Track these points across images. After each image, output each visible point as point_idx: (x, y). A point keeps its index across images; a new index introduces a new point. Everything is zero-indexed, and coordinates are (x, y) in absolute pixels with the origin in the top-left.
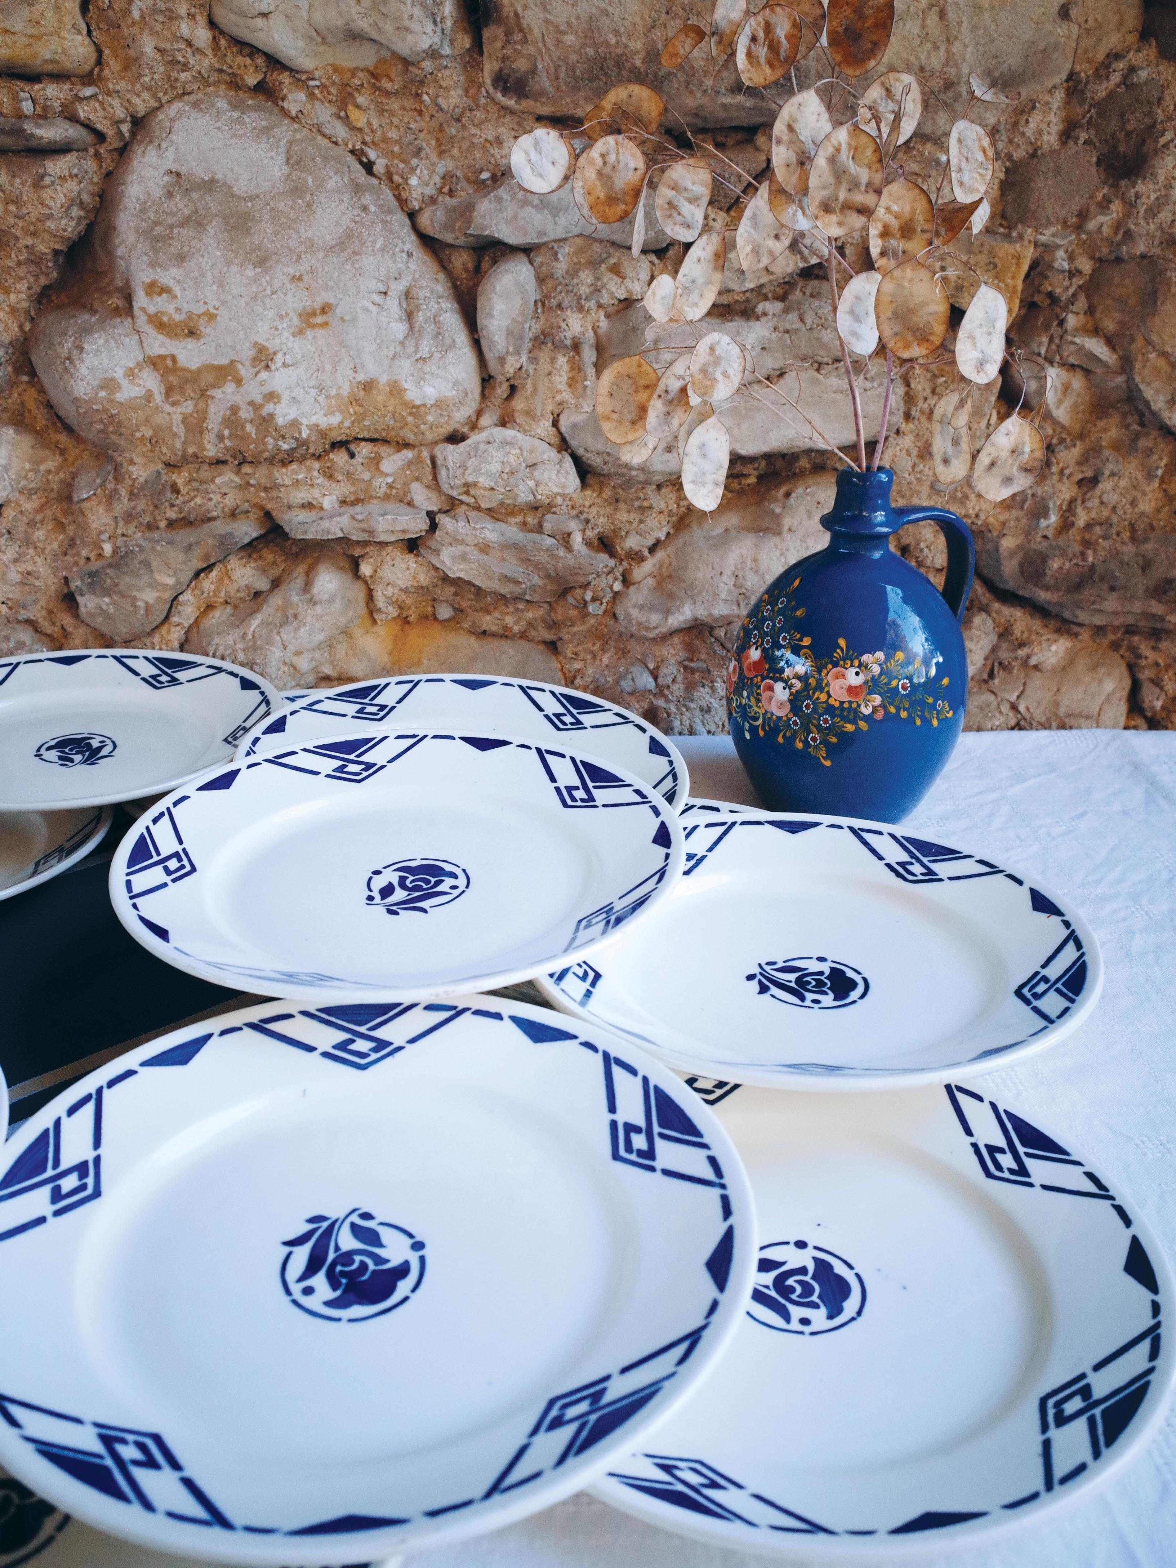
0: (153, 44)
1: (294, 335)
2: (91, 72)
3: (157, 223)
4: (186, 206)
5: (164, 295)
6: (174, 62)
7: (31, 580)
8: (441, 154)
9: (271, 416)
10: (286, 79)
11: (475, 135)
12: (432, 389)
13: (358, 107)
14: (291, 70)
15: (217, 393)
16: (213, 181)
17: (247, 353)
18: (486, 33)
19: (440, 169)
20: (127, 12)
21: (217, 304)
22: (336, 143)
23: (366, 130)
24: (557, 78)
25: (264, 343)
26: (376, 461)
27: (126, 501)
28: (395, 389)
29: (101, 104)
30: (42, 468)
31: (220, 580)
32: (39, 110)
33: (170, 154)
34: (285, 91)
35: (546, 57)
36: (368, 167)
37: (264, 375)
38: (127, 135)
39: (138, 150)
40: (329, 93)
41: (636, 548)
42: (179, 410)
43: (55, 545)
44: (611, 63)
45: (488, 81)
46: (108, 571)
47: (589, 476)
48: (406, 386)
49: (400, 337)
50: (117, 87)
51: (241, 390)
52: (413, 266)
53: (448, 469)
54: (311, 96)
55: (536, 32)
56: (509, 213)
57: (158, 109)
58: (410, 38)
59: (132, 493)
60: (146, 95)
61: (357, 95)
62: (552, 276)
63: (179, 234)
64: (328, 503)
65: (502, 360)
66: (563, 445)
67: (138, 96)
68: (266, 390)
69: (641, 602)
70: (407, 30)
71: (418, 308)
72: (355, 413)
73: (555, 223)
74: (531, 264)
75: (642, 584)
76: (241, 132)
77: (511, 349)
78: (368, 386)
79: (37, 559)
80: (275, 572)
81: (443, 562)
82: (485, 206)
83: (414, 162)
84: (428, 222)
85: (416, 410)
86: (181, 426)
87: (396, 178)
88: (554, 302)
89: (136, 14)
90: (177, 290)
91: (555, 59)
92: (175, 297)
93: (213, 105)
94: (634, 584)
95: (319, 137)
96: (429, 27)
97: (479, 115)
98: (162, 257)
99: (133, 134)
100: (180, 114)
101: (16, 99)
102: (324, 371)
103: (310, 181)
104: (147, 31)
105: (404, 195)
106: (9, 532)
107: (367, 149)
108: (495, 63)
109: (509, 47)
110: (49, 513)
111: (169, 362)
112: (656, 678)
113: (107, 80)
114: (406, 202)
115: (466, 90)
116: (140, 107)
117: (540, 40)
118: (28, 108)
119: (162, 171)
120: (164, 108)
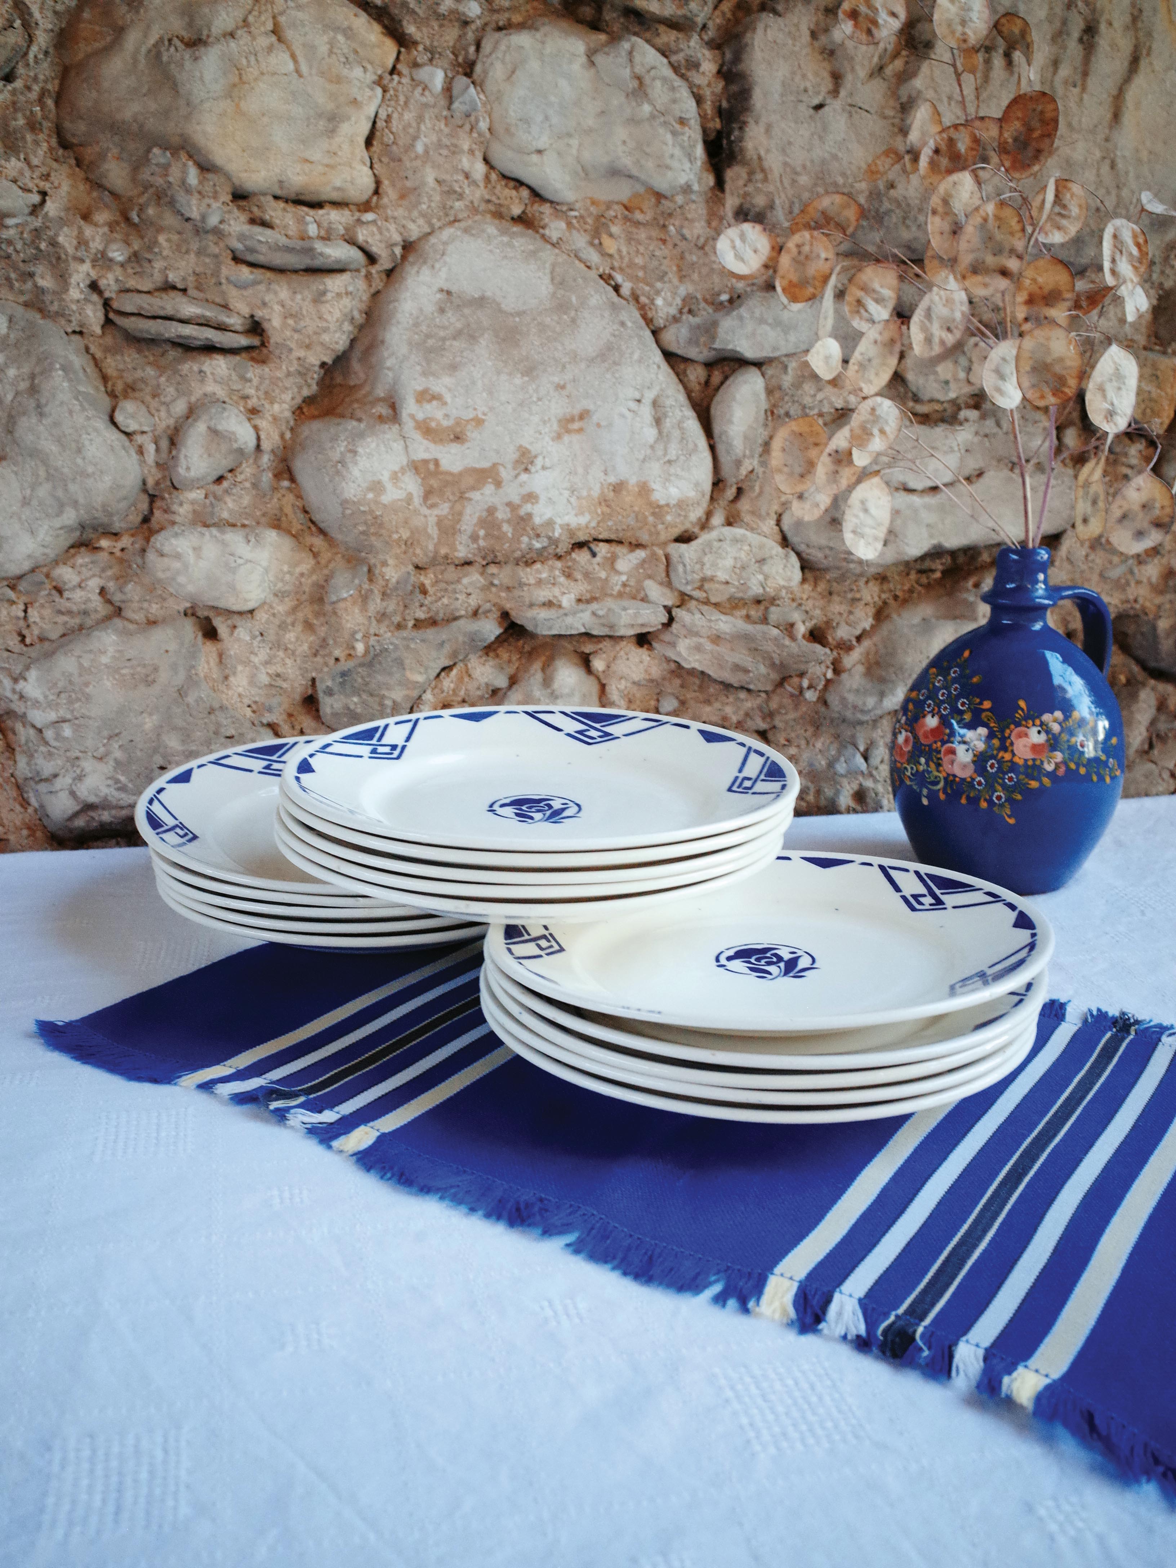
0: (434, 176)
1: (553, 440)
2: (369, 201)
3: (428, 336)
4: (458, 320)
5: (435, 403)
6: (451, 192)
7: (280, 682)
8: (682, 278)
9: (530, 516)
10: (546, 209)
11: (714, 262)
12: (676, 490)
13: (611, 235)
14: (552, 202)
15: (475, 495)
16: (482, 298)
17: (511, 455)
18: (730, 174)
19: (683, 291)
20: (411, 147)
21: (486, 410)
22: (589, 267)
23: (616, 256)
24: (791, 213)
25: (528, 446)
26: (612, 561)
27: (378, 601)
28: (644, 490)
29: (379, 229)
30: (298, 570)
31: (460, 679)
32: (323, 232)
33: (443, 274)
34: (546, 220)
35: (783, 195)
36: (616, 289)
37: (524, 477)
38: (399, 256)
39: (411, 270)
40: (585, 223)
41: (846, 637)
42: (436, 512)
43: (305, 647)
45: (730, 213)
46: (360, 670)
47: (806, 571)
48: (654, 486)
49: (651, 440)
50: (396, 214)
51: (501, 491)
52: (661, 377)
53: (685, 566)
54: (569, 225)
55: (776, 172)
56: (749, 330)
57: (429, 234)
58: (669, 174)
59: (384, 594)
60: (421, 221)
61: (610, 224)
62: (780, 388)
63: (451, 345)
64: (567, 601)
65: (738, 463)
66: (785, 542)
67: (414, 221)
68: (525, 491)
69: (855, 686)
70: (668, 168)
71: (665, 415)
72: (603, 513)
73: (786, 340)
74: (763, 375)
75: (852, 671)
76: (511, 255)
77: (747, 452)
78: (618, 488)
79: (288, 661)
80: (511, 670)
81: (679, 654)
82: (727, 324)
83: (659, 285)
84: (674, 338)
85: (658, 510)
86: (435, 528)
87: (643, 299)
88: (782, 412)
89: (419, 148)
90: (448, 398)
91: (790, 196)
92: (445, 403)
93: (483, 231)
94: (844, 671)
95: (577, 262)
96: (687, 166)
98: (434, 367)
99: (404, 257)
100: (452, 239)
101: (301, 221)
102: (576, 474)
103: (574, 299)
104: (429, 164)
105: (650, 315)
106: (262, 635)
107: (614, 274)
108: (736, 199)
109: (750, 185)
110: (300, 615)
111: (432, 467)
112: (866, 758)
113: (385, 207)
114: (651, 320)
115: (709, 223)
116: (414, 231)
117: (778, 180)
118: (312, 230)
119: (435, 289)
120: (436, 233)
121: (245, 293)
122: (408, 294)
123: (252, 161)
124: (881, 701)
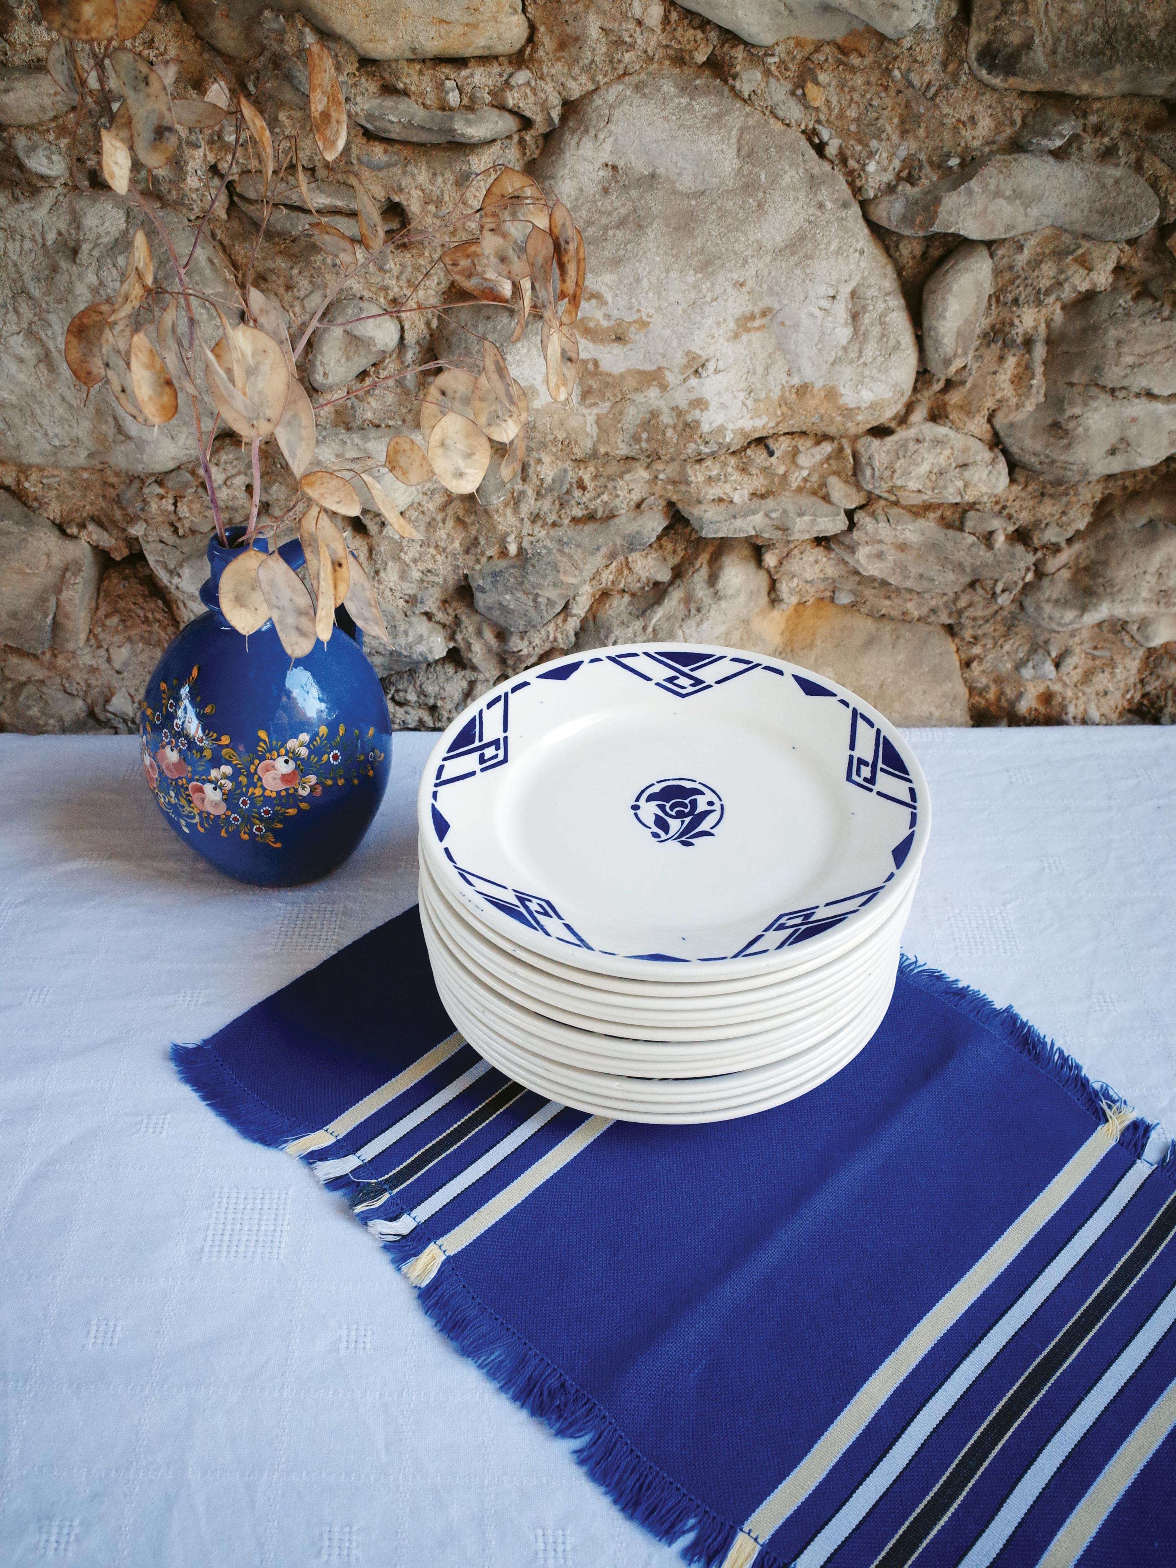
0: (599, 24)
1: (728, 340)
2: (521, 51)
3: (589, 223)
4: (623, 205)
5: (594, 301)
6: (619, 43)
7: (431, 578)
8: (904, 133)
9: (697, 423)
10: (739, 53)
11: (947, 115)
12: (870, 393)
13: (818, 84)
14: (746, 43)
15: (639, 398)
16: (653, 175)
17: (679, 359)
19: (902, 153)
21: (651, 311)
22: (788, 125)
23: (824, 109)
24: (1054, 52)
25: (698, 351)
26: (794, 454)
27: (532, 501)
28: (831, 394)
29: (533, 90)
31: (620, 572)
32: (466, 101)
33: (608, 146)
34: (738, 67)
35: (1046, 30)
36: (820, 149)
37: (693, 381)
38: (556, 121)
39: (570, 140)
40: (787, 69)
41: (1054, 540)
42: (595, 410)
43: (457, 544)
44: (1120, 35)
45: (973, 56)
46: (512, 571)
47: (1017, 470)
48: (842, 390)
49: (844, 342)
50: (553, 71)
51: (666, 395)
52: (863, 264)
53: (873, 469)
54: (767, 73)
56: (979, 207)
57: (594, 91)
58: (896, 14)
59: (538, 493)
60: (584, 78)
61: (818, 72)
62: (1011, 268)
63: (614, 235)
64: (740, 497)
65: (947, 362)
66: (996, 442)
67: (575, 79)
68: (693, 396)
69: (1055, 596)
70: (894, 6)
71: (864, 308)
72: (783, 414)
73: (1026, 215)
74: (992, 256)
75: (1056, 576)
76: (690, 122)
77: (960, 351)
78: (803, 390)
79: (438, 557)
80: (675, 563)
81: (858, 561)
82: (951, 201)
83: (874, 143)
84: (884, 214)
85: (848, 413)
86: (595, 426)
87: (852, 163)
88: (1010, 297)
90: (609, 297)
91: (1055, 30)
92: (606, 303)
93: (659, 88)
94: (1047, 575)
95: (772, 120)
97: (957, 93)
99: (564, 118)
100: (620, 100)
101: (440, 86)
102: (754, 373)
103: (763, 177)
104: (593, 9)
105: (858, 183)
107: (819, 128)
108: (983, 34)
109: (1003, 18)
110: (450, 511)
111: (591, 367)
112: (1057, 665)
113: (541, 62)
114: (860, 189)
115: (945, 64)
116: (575, 90)
117: (1042, 10)
118: (453, 98)
119: (598, 164)
120: (602, 92)
121: (380, 175)
122: (566, 171)
123: (377, 28)
124: (1082, 615)
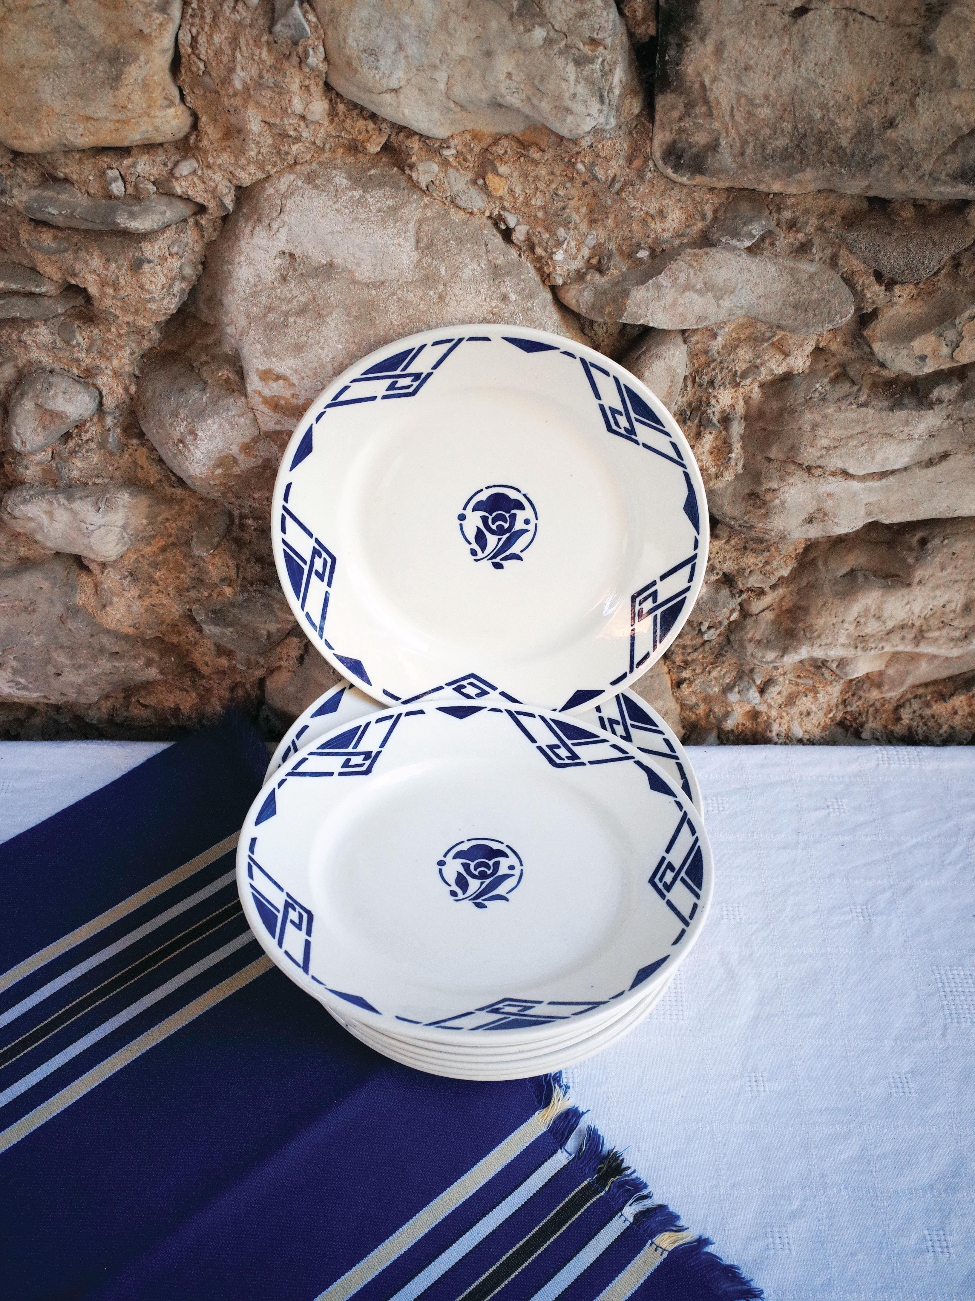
0: (259, 118)
2: (186, 138)
3: (270, 309)
4: (303, 294)
5: (281, 382)
6: (284, 135)
7: (156, 609)
8: (592, 222)
10: (414, 145)
11: (634, 208)
13: (499, 175)
14: (419, 136)
16: (331, 265)
18: (662, 102)
19: (591, 241)
20: (226, 81)
22: (471, 213)
23: (507, 197)
24: (742, 154)
29: (201, 178)
30: (160, 519)
32: (130, 190)
33: (283, 235)
34: (414, 158)
35: (733, 132)
36: (507, 235)
38: (231, 206)
39: (246, 228)
40: (465, 160)
41: (758, 585)
43: (177, 583)
44: (811, 140)
45: (658, 154)
46: (231, 608)
47: (719, 526)
50: (220, 161)
54: (445, 163)
55: (725, 103)
56: (669, 299)
57: (264, 181)
58: (570, 118)
60: (252, 169)
61: (498, 165)
62: (706, 352)
63: (295, 322)
67: (244, 169)
69: (757, 637)
70: (568, 110)
73: (719, 307)
74: (685, 341)
75: (760, 617)
82: (639, 294)
83: (561, 232)
84: (575, 299)
87: (539, 251)
88: (706, 379)
89: (238, 85)
90: (295, 379)
91: (742, 133)
92: (293, 385)
93: (330, 181)
94: (751, 615)
95: (453, 210)
96: (595, 107)
97: (643, 189)
98: (277, 347)
99: (237, 205)
100: (292, 191)
101: (102, 175)
103: (443, 270)
104: (251, 104)
105: (547, 270)
106: (132, 575)
107: (506, 215)
108: (668, 134)
109: (687, 119)
110: (169, 555)
112: (762, 691)
113: (206, 152)
114: (549, 275)
115: (630, 160)
116: (246, 179)
117: (727, 113)
118: (117, 188)
119: (274, 253)
120: (274, 180)
121: (54, 258)
122: (243, 258)
123: (20, 127)
124: (782, 656)
